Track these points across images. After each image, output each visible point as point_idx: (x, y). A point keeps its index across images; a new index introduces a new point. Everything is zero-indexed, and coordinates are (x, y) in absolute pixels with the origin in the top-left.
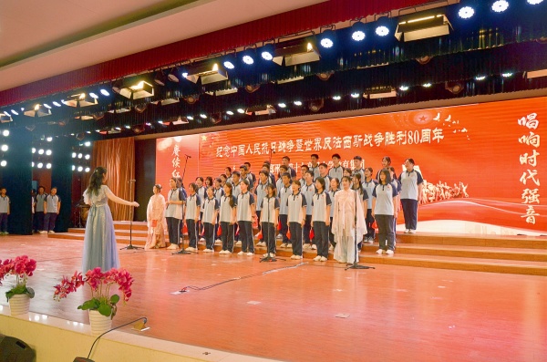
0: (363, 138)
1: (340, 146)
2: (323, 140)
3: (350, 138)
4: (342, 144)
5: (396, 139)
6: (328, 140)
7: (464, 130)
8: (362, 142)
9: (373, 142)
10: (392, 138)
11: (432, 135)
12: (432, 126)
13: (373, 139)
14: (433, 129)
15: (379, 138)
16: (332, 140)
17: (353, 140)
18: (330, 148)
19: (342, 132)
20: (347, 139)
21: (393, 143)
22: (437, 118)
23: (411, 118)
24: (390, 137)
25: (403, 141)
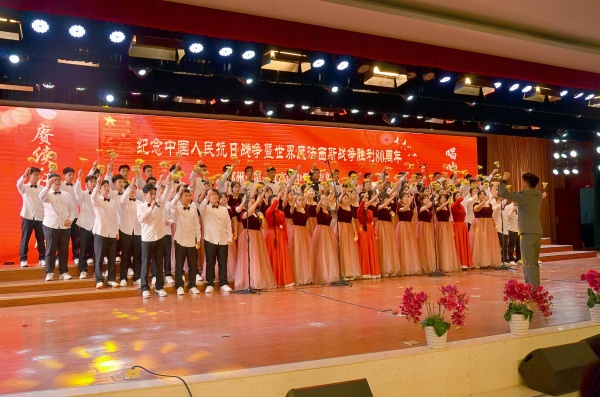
0: (337, 151)
1: (314, 158)
2: (296, 148)
3: (325, 149)
4: (317, 155)
5: (366, 156)
6: (302, 149)
7: (415, 155)
8: (337, 155)
9: (346, 157)
10: (363, 155)
11: (394, 156)
12: (394, 147)
13: (347, 153)
14: (394, 151)
15: (352, 154)
16: (307, 150)
17: (327, 152)
18: (305, 158)
19: (318, 142)
20: (322, 151)
21: (364, 159)
22: (397, 141)
23: (378, 137)
24: (361, 153)
25: (371, 159)
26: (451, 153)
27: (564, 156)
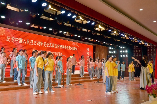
0: (62, 46)
1: (56, 47)
2: (52, 44)
3: (59, 45)
4: (57, 47)
5: (69, 48)
6: (53, 45)
7: (80, 49)
8: (62, 47)
9: (64, 48)
11: (75, 49)
12: (75, 46)
13: (64, 47)
16: (55, 45)
17: (60, 46)
18: (54, 47)
19: (57, 43)
20: (58, 46)
23: (72, 43)
25: (70, 49)
26: (88, 49)
27: (112, 52)
